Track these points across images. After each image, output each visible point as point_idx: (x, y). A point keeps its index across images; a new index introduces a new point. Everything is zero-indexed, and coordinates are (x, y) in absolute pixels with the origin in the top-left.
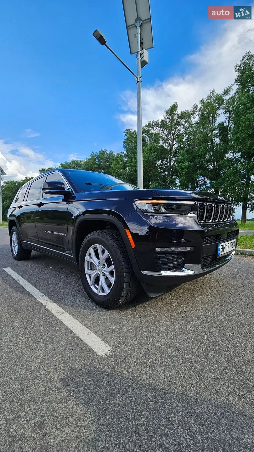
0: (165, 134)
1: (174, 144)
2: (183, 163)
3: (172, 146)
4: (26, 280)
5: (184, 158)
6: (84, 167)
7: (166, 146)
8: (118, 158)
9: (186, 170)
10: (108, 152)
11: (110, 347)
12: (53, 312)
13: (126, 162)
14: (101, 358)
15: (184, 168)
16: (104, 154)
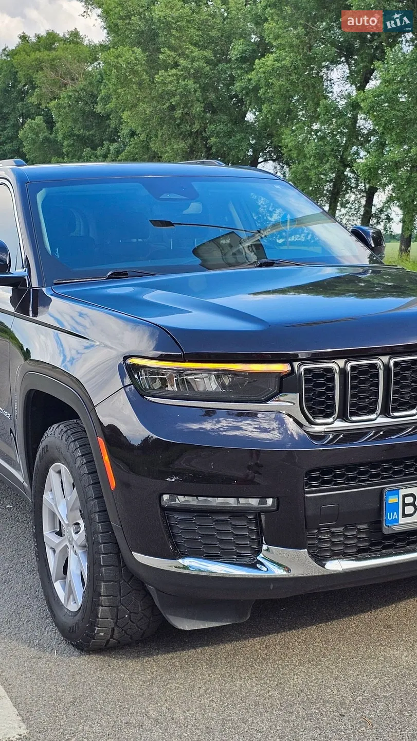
11: (27, 729)
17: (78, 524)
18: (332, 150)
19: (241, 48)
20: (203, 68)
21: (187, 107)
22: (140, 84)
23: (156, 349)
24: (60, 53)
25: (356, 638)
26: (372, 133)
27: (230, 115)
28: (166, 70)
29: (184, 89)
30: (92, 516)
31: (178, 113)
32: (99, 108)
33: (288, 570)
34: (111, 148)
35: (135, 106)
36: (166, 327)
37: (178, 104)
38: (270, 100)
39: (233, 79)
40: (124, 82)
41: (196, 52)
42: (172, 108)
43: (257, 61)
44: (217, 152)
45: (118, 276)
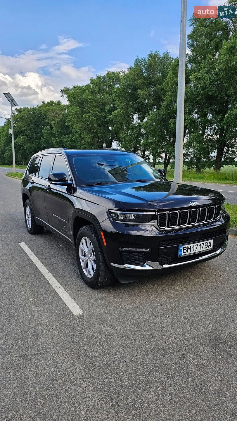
4: (37, 257)
10: (161, 55)
11: (83, 311)
12: (53, 286)
14: (74, 316)
16: (155, 59)
17: (91, 254)
18: (134, 139)
19: (108, 108)
20: (97, 113)
21: (92, 125)
22: (79, 118)
23: (115, 207)
24: (55, 107)
25: (166, 284)
26: (145, 134)
27: (105, 127)
28: (86, 114)
29: (92, 119)
30: (98, 253)
31: (90, 126)
32: (66, 124)
33: (153, 267)
34: (70, 136)
35: (77, 124)
36: (120, 202)
37: (90, 124)
38: (116, 124)
39: (105, 117)
40: (74, 117)
41: (95, 109)
42: (88, 125)
43: (112, 112)
44: (101, 138)
45: (99, 184)
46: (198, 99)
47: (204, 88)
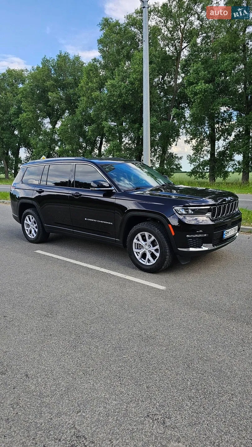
0: (168, 28)
1: (183, 47)
2: (197, 84)
3: (180, 52)
5: (199, 76)
6: (32, 84)
7: (170, 50)
8: (91, 70)
9: (201, 97)
10: (71, 57)
11: (165, 287)
13: (105, 79)
15: (198, 94)
16: (65, 60)
17: (150, 245)
46: (115, 106)
47: (120, 96)
